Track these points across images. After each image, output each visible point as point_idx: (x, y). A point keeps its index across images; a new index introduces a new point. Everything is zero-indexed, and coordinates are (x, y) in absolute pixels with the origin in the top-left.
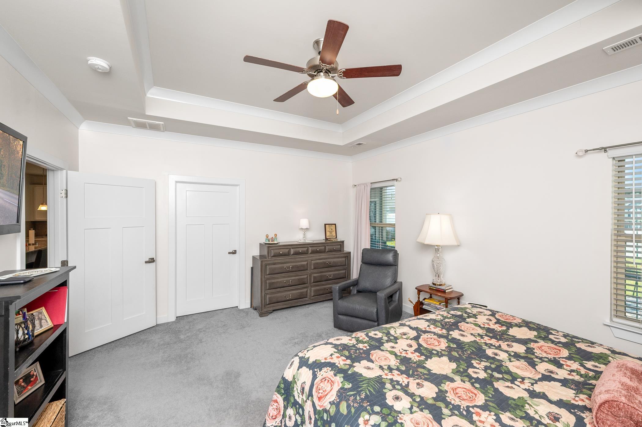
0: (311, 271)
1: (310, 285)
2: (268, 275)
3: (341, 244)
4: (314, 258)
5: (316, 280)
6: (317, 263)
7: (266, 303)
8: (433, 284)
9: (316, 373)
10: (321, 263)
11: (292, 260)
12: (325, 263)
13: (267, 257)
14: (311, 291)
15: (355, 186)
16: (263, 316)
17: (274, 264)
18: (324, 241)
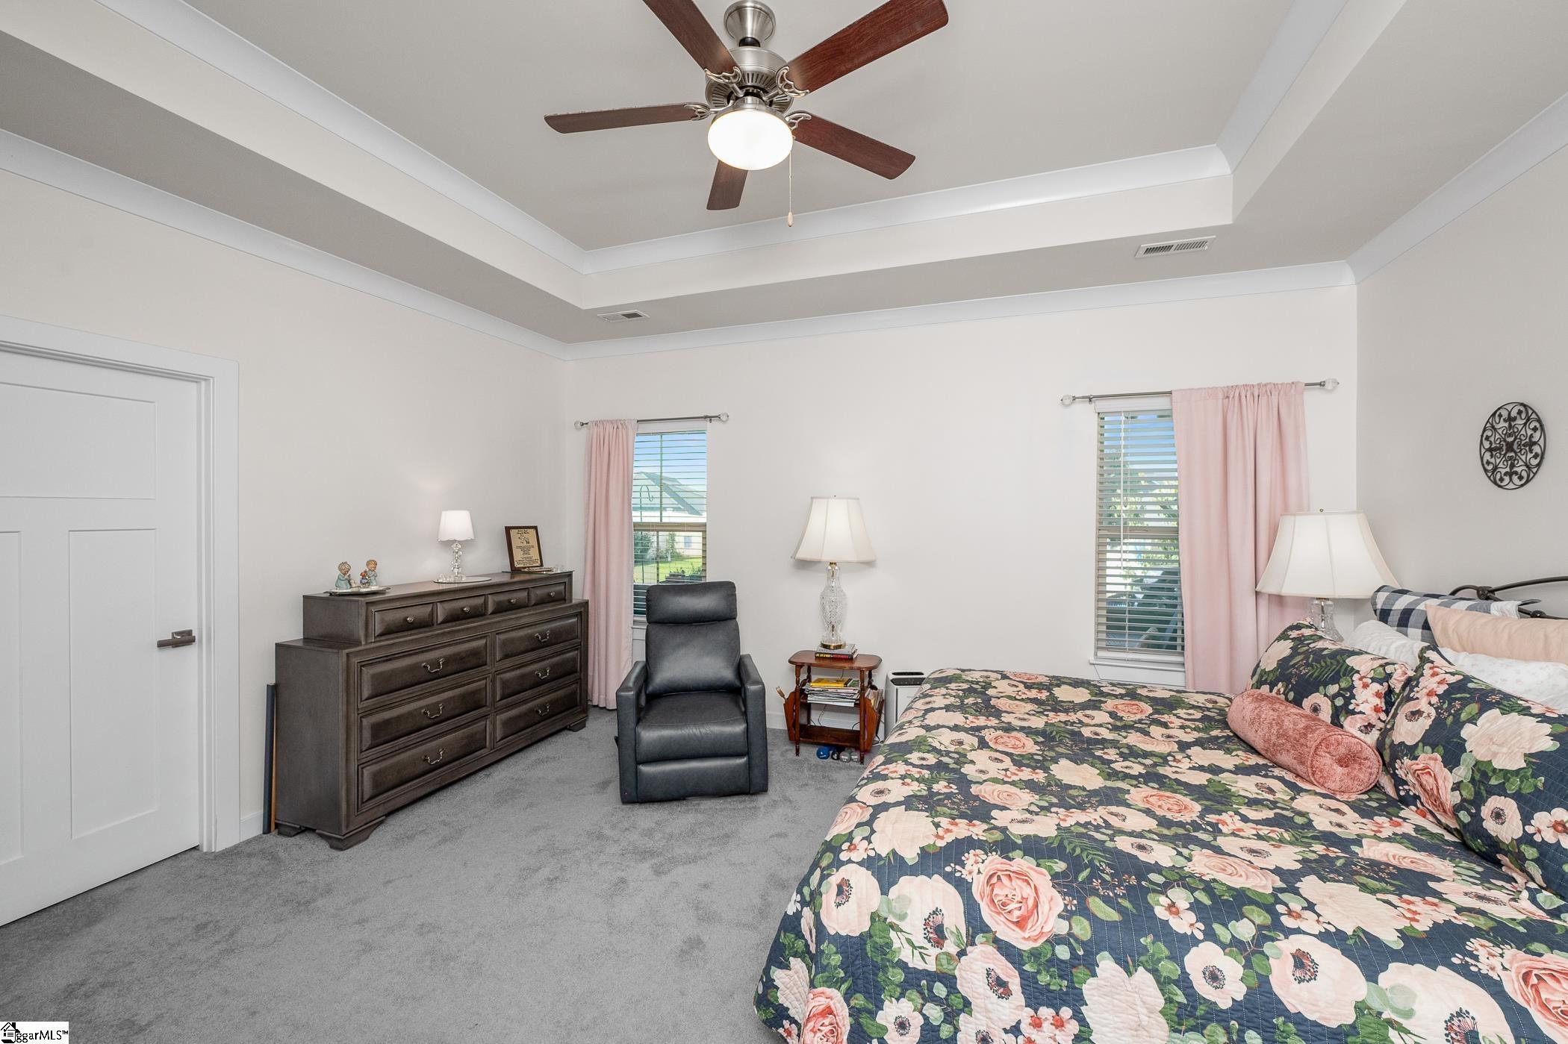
0: (497, 664)
1: (495, 708)
2: (367, 699)
3: (566, 580)
4: (504, 626)
5: (508, 691)
6: (512, 640)
7: (362, 798)
8: (825, 646)
9: (958, 874)
10: (521, 638)
11: (446, 640)
12: (531, 637)
13: (363, 639)
14: (495, 726)
15: (583, 424)
16: (352, 843)
17: (389, 659)
18: (506, 578)
